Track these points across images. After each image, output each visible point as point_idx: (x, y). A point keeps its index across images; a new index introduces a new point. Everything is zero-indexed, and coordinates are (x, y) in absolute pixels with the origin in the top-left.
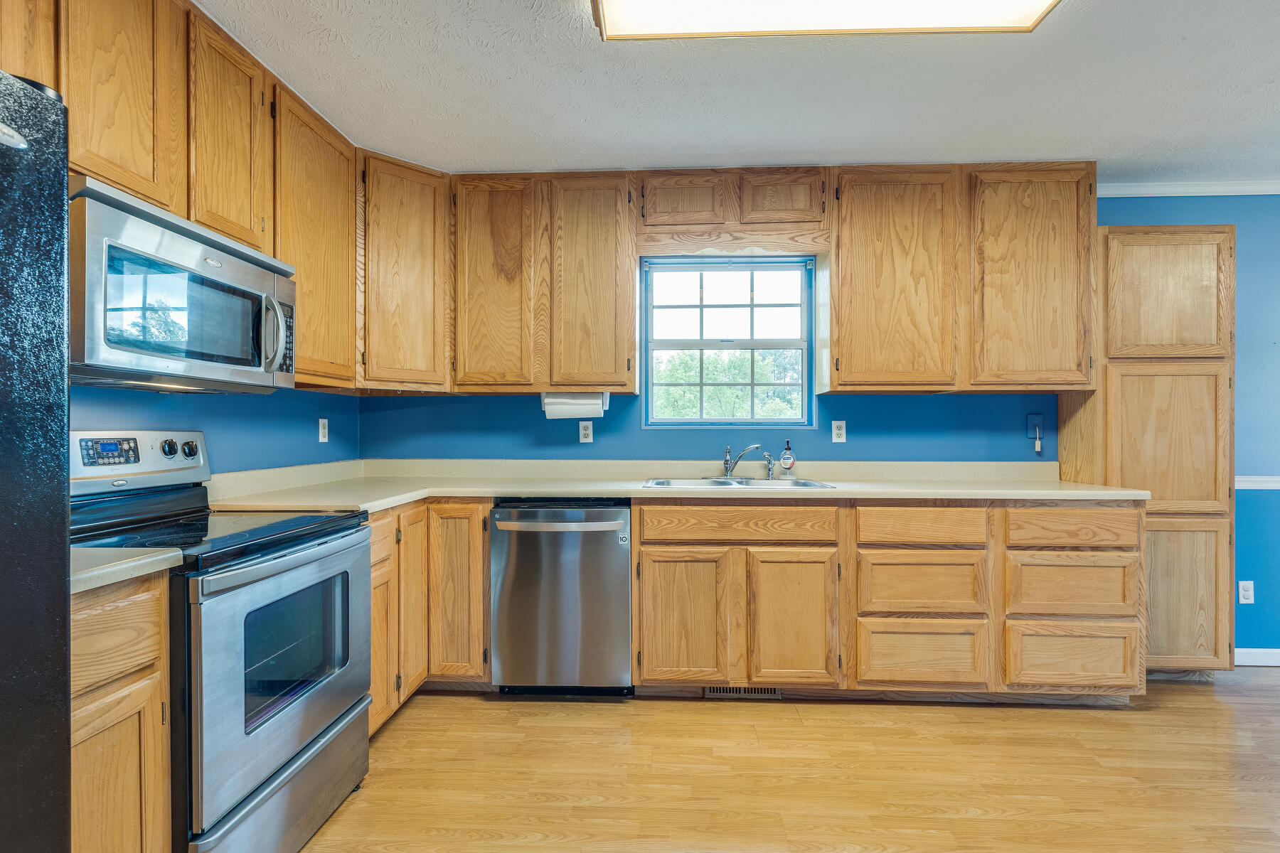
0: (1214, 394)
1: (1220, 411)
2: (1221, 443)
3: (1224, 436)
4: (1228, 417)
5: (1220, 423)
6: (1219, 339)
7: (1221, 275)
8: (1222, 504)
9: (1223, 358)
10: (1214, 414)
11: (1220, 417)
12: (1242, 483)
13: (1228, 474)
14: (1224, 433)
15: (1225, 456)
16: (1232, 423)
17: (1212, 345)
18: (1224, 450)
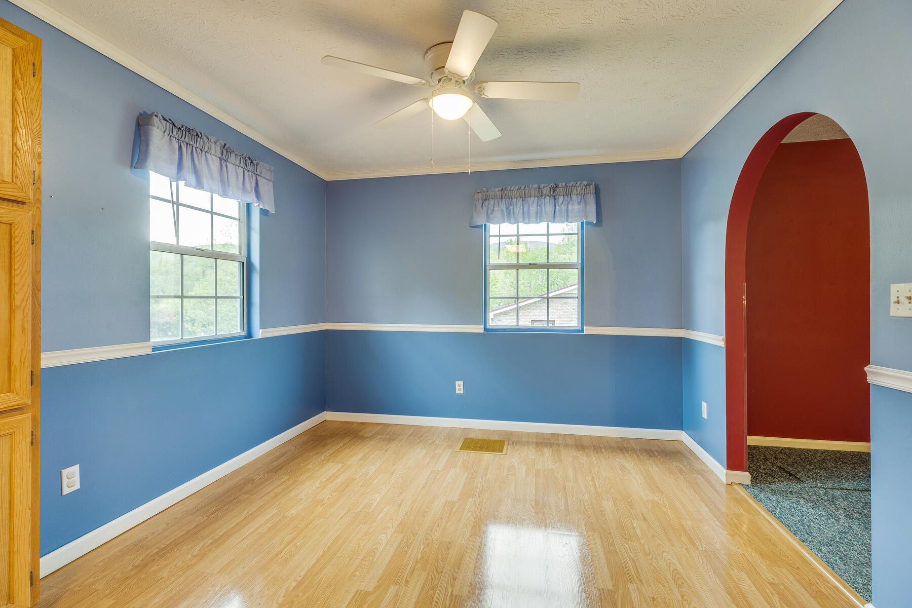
0: (7, 249)
1: (17, 272)
2: (18, 315)
3: (23, 305)
4: (29, 280)
5: (16, 288)
6: (15, 176)
7: (19, 93)
8: (21, 394)
9: (23, 203)
10: (8, 276)
11: (16, 280)
12: (49, 360)
13: (29, 355)
14: (22, 302)
15: (23, 331)
16: (36, 288)
17: (7, 182)
18: (23, 324)
